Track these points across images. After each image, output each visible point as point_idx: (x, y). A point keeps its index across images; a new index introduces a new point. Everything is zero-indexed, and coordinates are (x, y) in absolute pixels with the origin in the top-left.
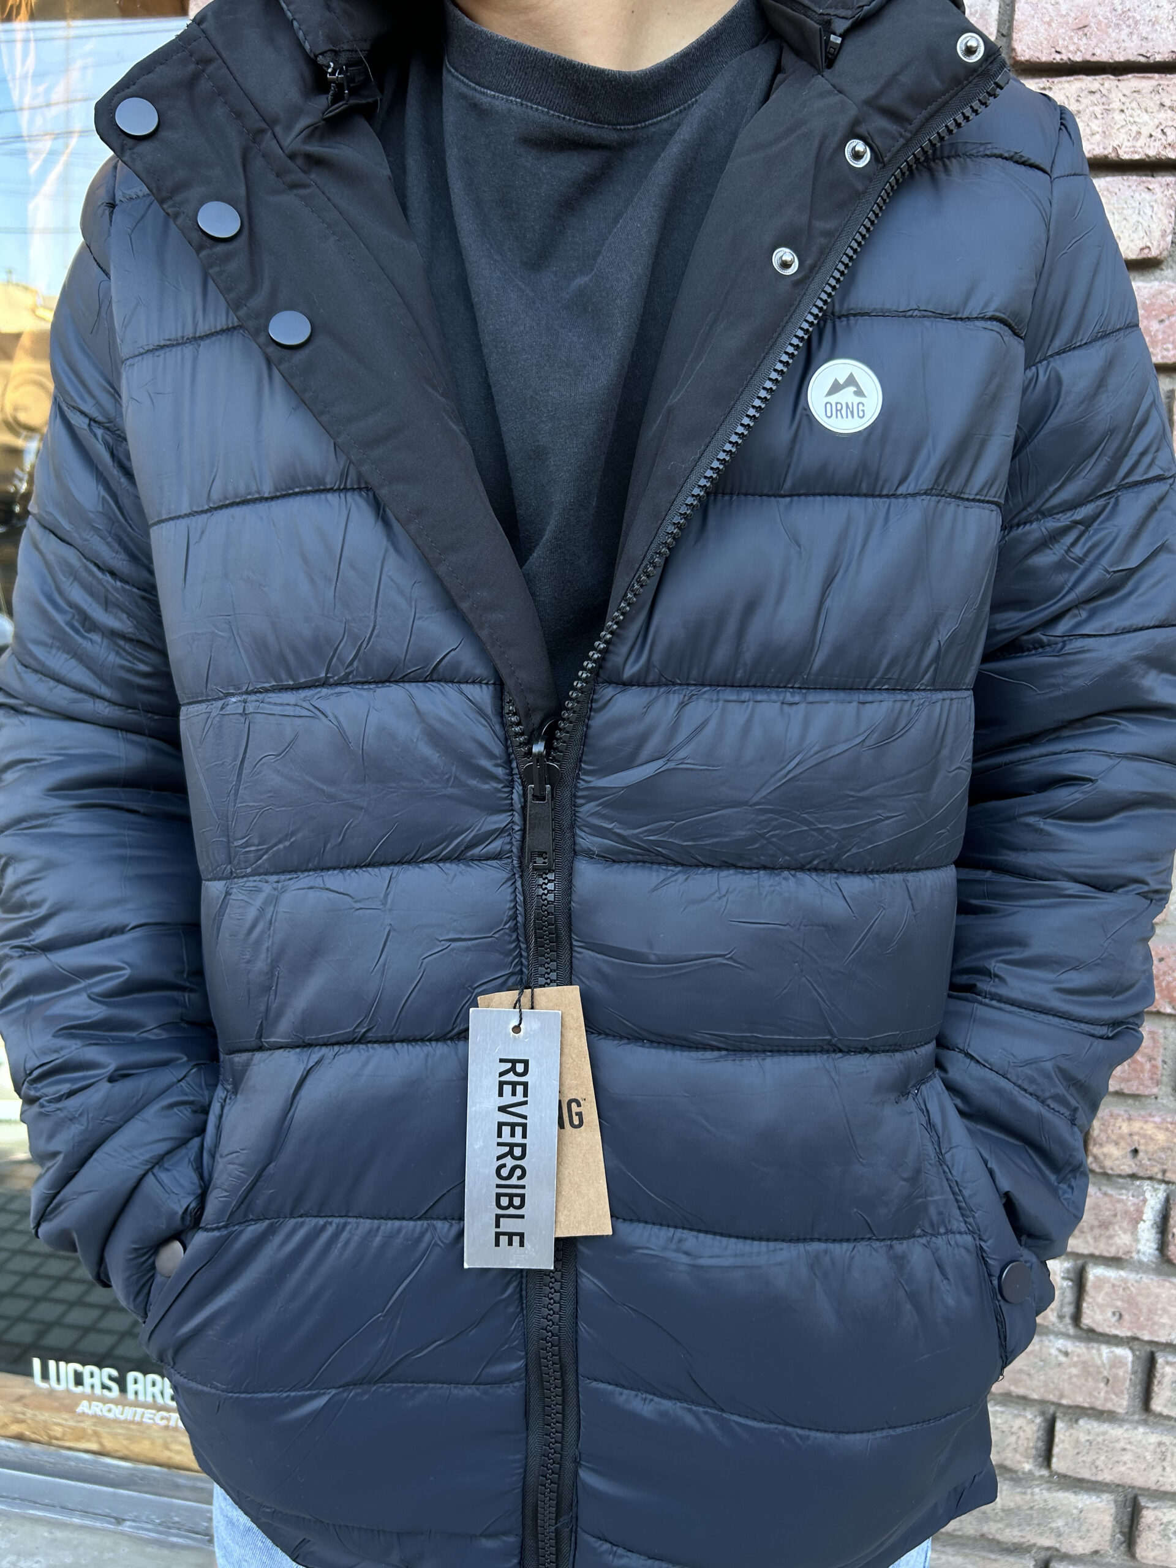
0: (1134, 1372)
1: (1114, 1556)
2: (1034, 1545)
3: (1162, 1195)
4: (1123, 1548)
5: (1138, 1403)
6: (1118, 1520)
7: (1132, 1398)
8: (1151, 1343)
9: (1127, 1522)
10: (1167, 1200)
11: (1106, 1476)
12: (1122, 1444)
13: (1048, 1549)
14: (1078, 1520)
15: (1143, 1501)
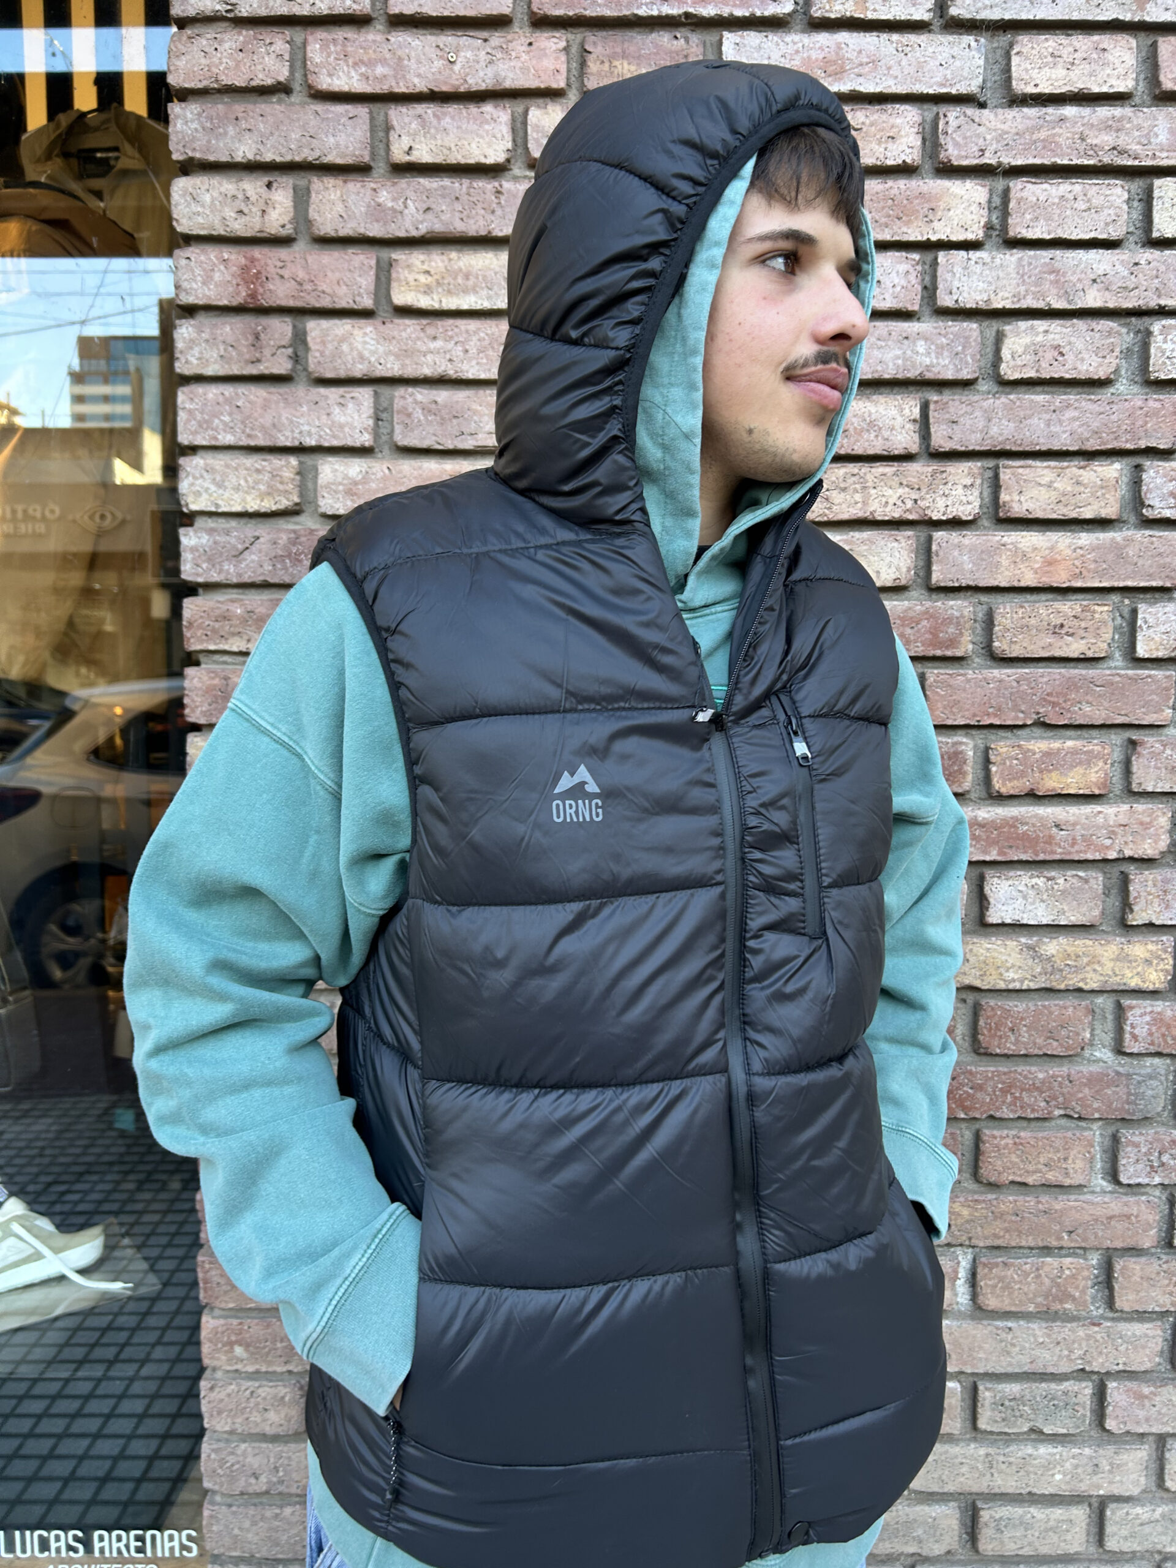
0: (963, 1400)
1: (963, 1554)
2: (902, 1554)
3: (970, 1257)
4: (969, 1545)
5: (968, 1424)
6: (963, 1524)
7: (964, 1421)
8: (973, 1374)
9: (969, 1524)
10: (974, 1260)
11: (950, 1488)
12: (960, 1460)
13: (913, 1555)
14: (933, 1526)
15: (979, 1504)
